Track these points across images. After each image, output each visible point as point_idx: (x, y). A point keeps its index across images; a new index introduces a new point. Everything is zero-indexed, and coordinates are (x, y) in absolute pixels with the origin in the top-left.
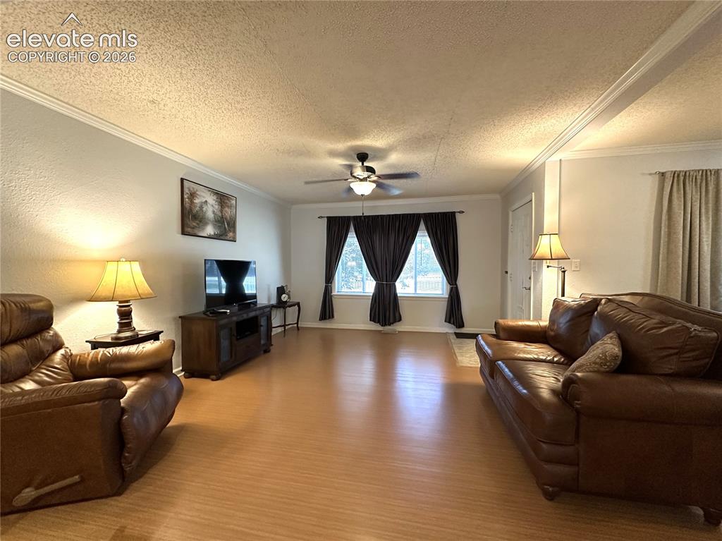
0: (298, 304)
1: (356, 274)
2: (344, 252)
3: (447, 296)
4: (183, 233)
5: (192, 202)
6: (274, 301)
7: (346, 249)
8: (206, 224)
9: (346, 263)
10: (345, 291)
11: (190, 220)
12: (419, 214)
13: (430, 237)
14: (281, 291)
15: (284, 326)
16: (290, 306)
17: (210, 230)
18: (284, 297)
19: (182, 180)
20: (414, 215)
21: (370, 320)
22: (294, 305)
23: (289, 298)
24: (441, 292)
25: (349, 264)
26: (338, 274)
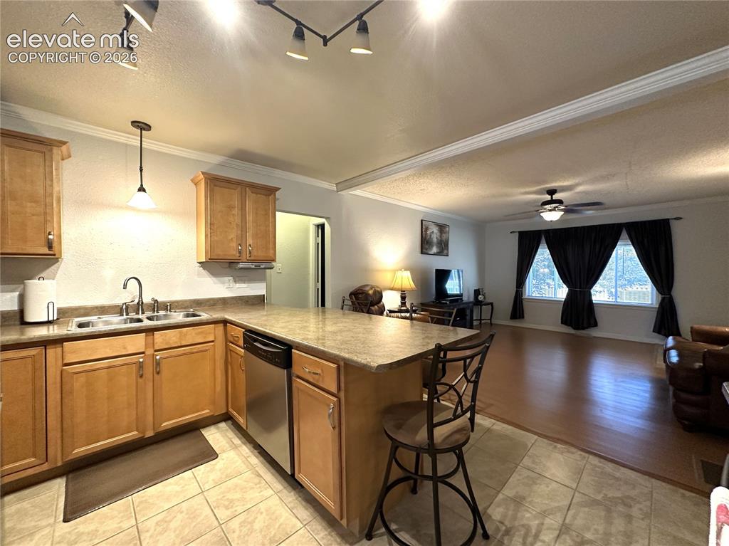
0: (492, 304)
1: (548, 281)
2: (535, 260)
3: (657, 306)
4: (422, 253)
5: (426, 234)
6: (472, 299)
7: (538, 257)
8: (432, 246)
9: (537, 271)
10: (535, 295)
11: (425, 245)
12: (621, 224)
13: (634, 246)
14: (477, 292)
15: (481, 320)
16: (485, 305)
17: (435, 250)
18: (481, 298)
19: (422, 221)
20: (613, 225)
21: (562, 323)
22: (488, 304)
23: (484, 298)
24: (650, 302)
25: (541, 270)
26: (529, 282)
